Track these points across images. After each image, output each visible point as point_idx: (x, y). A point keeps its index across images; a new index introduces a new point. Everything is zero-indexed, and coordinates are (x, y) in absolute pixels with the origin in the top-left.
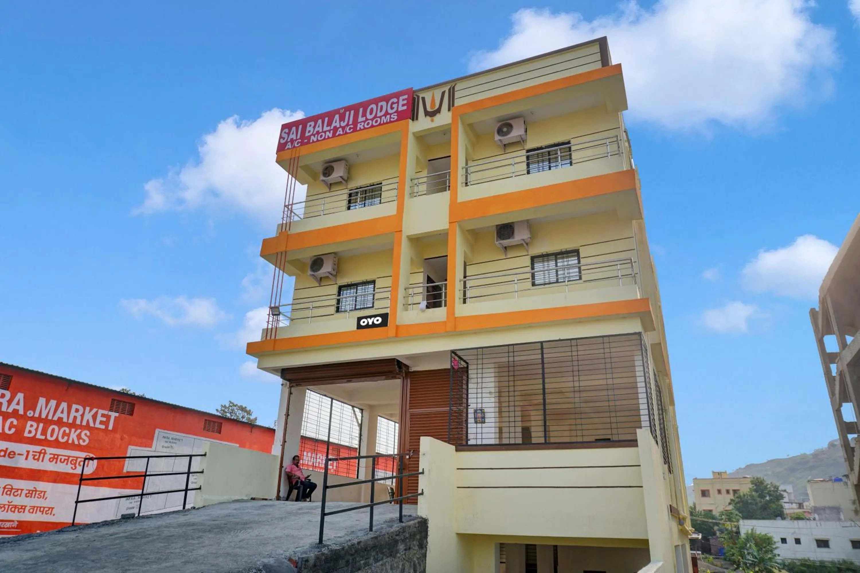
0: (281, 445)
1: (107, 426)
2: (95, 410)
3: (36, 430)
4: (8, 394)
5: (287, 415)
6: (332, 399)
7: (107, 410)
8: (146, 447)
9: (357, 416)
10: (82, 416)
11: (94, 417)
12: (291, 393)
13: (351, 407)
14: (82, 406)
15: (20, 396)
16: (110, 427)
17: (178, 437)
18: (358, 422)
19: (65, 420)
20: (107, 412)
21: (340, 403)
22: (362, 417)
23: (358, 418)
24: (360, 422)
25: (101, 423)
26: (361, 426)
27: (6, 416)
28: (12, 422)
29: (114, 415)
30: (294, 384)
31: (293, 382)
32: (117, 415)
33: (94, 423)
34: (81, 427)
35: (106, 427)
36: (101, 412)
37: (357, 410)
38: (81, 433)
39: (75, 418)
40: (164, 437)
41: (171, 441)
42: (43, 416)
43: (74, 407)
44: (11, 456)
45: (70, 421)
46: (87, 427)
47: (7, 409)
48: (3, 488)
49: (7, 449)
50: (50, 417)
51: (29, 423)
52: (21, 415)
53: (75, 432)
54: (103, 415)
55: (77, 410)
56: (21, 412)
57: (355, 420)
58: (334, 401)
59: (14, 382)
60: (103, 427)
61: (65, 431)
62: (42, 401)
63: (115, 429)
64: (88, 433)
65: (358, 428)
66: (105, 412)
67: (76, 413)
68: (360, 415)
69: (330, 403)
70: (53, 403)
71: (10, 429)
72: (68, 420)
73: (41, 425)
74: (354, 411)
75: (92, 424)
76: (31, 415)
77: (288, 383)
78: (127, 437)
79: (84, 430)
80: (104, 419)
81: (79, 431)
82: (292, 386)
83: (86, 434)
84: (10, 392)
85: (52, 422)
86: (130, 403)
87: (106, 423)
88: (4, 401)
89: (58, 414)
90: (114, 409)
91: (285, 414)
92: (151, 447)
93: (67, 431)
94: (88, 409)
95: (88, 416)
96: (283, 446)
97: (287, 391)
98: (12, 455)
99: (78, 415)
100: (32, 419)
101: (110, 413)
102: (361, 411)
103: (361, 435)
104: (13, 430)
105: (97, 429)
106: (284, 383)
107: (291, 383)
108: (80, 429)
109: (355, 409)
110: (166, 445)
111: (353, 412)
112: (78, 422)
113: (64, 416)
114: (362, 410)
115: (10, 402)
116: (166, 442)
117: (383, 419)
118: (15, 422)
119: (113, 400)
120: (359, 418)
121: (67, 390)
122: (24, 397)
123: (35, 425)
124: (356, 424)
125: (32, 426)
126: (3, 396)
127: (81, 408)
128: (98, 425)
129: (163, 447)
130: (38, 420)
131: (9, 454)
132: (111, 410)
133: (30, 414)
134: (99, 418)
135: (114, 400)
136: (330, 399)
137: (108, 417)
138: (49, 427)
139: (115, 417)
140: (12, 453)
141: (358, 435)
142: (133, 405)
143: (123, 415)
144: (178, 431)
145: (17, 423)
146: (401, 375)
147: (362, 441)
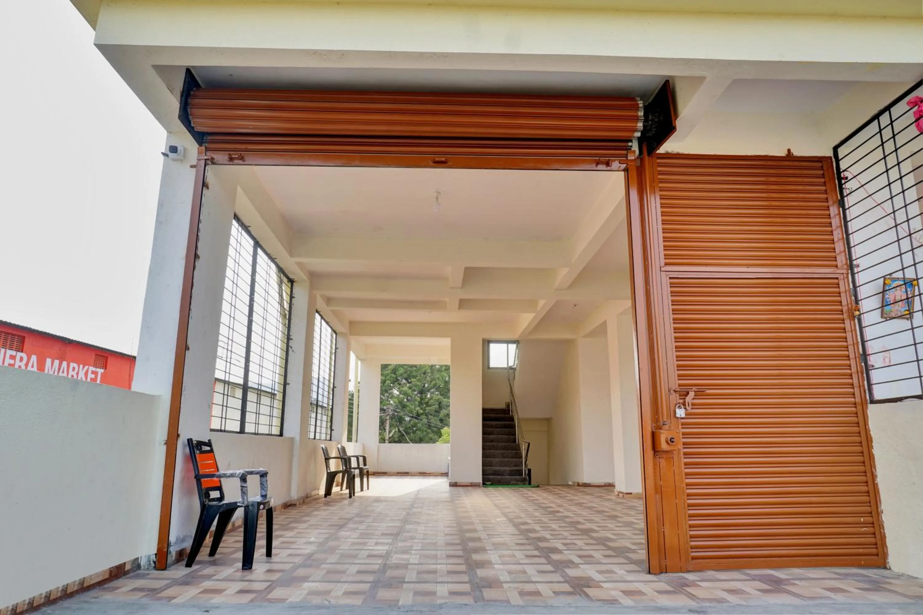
2: (86, 367)
4: (24, 357)
10: (77, 374)
11: (86, 374)
14: (77, 364)
20: (95, 368)
22: (291, 298)
25: (92, 379)
33: (87, 380)
36: (90, 369)
39: (72, 376)
43: (72, 365)
54: (92, 372)
55: (74, 369)
58: (258, 249)
69: (253, 252)
70: (57, 363)
80: (93, 376)
87: (95, 380)
94: (81, 366)
95: (82, 374)
99: (75, 373)
101: (98, 370)
102: (290, 285)
103: (288, 337)
107: (207, 150)
113: (65, 375)
114: (292, 283)
122: (36, 359)
126: (21, 358)
134: (90, 376)
136: (254, 244)
137: (96, 374)
139: (102, 373)
146: (629, 158)
147: (291, 348)
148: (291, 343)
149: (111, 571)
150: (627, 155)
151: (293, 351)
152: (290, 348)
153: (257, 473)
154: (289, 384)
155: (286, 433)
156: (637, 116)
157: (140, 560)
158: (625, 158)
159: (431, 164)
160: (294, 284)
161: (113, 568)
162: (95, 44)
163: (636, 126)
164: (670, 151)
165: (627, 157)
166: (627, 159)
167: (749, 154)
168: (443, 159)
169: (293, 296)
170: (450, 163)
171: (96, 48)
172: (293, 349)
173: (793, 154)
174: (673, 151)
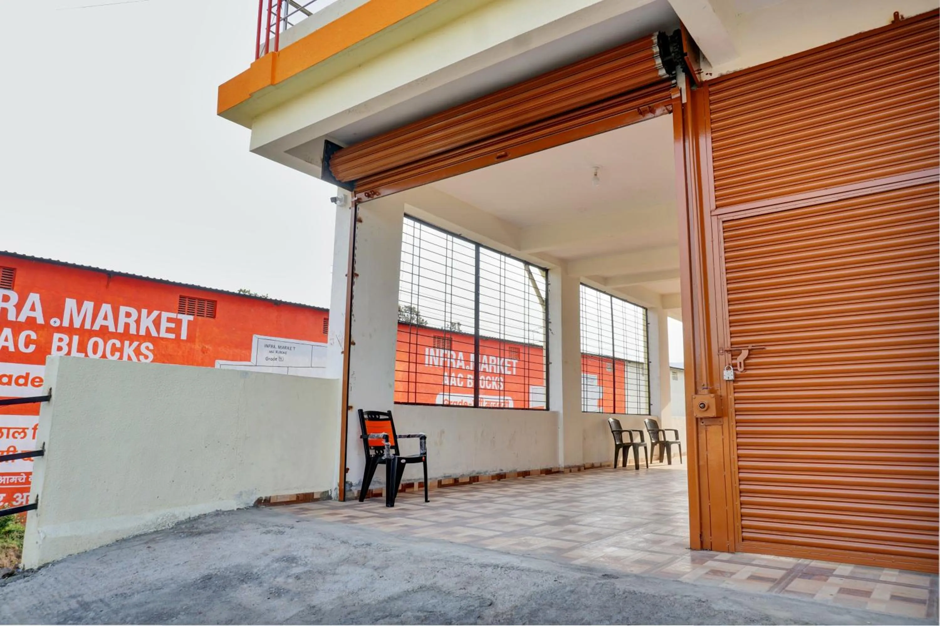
0: (342, 352)
1: (178, 335)
2: (155, 313)
3: (70, 345)
4: (14, 296)
5: (353, 275)
6: (478, 245)
7: (175, 313)
8: (241, 360)
9: (537, 283)
10: (138, 322)
11: (157, 323)
12: (357, 220)
13: (521, 265)
14: (135, 308)
15: (34, 298)
16: (184, 336)
17: (287, 345)
18: (539, 296)
19: (112, 329)
20: (176, 314)
21: (497, 256)
22: (547, 284)
23: (539, 287)
24: (543, 295)
25: (168, 330)
26: (546, 303)
27: (17, 328)
28: (28, 336)
29: (186, 318)
30: (362, 195)
31: (358, 190)
32: (191, 318)
33: (158, 331)
34: (138, 337)
35: (176, 336)
36: (165, 315)
37: (535, 271)
38: (139, 346)
39: (127, 326)
40: (267, 346)
41: (279, 350)
42: (77, 325)
43: (123, 310)
44: (36, 384)
45: (121, 330)
46: (148, 337)
47: (17, 318)
48: (33, 429)
49: (28, 374)
50: (87, 326)
51: (56, 336)
52: (41, 325)
53: (130, 345)
54: (169, 320)
55: (128, 315)
56: (40, 320)
57: (532, 290)
58: (482, 250)
59: (20, 277)
60: (172, 336)
61: (114, 345)
62: (70, 304)
63: (191, 337)
64: (151, 346)
65: (540, 308)
66: (173, 315)
67: (127, 319)
68: (543, 280)
69: (473, 254)
70: (89, 306)
71: (27, 346)
72: (116, 329)
73: (76, 338)
74: (530, 273)
75: (154, 333)
76: (58, 324)
77: (348, 193)
78: (210, 348)
79: (145, 342)
80: (173, 325)
81: (136, 344)
82: (359, 201)
83: (147, 348)
84: (17, 292)
85: (92, 333)
86: (208, 301)
87: (177, 331)
88: (10, 306)
89: (100, 322)
90: (186, 310)
91: (346, 273)
92: (250, 361)
93: (118, 344)
94: (144, 312)
95: (147, 322)
96: (347, 354)
97: (349, 214)
98: (37, 382)
99: (131, 321)
100: (60, 329)
101: (180, 316)
102: (544, 273)
103: (547, 321)
104: (32, 348)
105: (163, 339)
106: (341, 196)
107: (356, 193)
108: (137, 341)
109: (532, 268)
110: (271, 356)
111: (527, 275)
112: (133, 330)
113: (110, 324)
114: (546, 271)
115: (19, 307)
116: (271, 352)
117: (588, 290)
118: (34, 336)
119: (181, 297)
120: (542, 287)
121: (107, 286)
122: (41, 299)
123: (66, 338)
124: (537, 299)
125: (61, 340)
126: (6, 299)
127: (134, 312)
128: (163, 334)
129: (267, 359)
130: (70, 331)
131: (33, 380)
132: (181, 311)
133: (55, 322)
134: (164, 324)
135: (185, 297)
136: (473, 246)
137: (179, 322)
138: (89, 340)
139: (189, 322)
140: (38, 380)
141: (542, 323)
142: (214, 303)
143: (200, 318)
144: (286, 337)
145: (37, 336)
146: (673, 97)
147: (551, 330)
148: (550, 326)
149: (298, 496)
150: (670, 95)
151: (552, 333)
152: (549, 330)
153: (418, 436)
154: (551, 363)
155: (551, 407)
156: (653, 54)
157: (330, 493)
158: (669, 99)
159: (496, 160)
160: (549, 272)
161: (299, 494)
162: (251, 151)
163: (655, 65)
164: (724, 72)
165: (671, 97)
166: (672, 99)
167: (833, 40)
168: (503, 153)
169: (549, 283)
170: (510, 156)
171: (253, 153)
172: (552, 331)
173: (902, 17)
174: (728, 71)
